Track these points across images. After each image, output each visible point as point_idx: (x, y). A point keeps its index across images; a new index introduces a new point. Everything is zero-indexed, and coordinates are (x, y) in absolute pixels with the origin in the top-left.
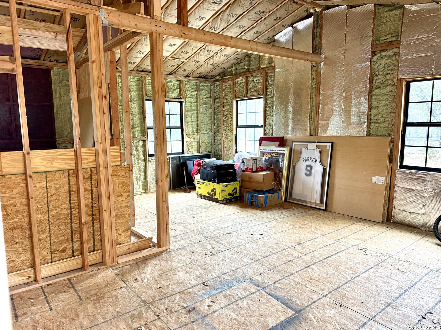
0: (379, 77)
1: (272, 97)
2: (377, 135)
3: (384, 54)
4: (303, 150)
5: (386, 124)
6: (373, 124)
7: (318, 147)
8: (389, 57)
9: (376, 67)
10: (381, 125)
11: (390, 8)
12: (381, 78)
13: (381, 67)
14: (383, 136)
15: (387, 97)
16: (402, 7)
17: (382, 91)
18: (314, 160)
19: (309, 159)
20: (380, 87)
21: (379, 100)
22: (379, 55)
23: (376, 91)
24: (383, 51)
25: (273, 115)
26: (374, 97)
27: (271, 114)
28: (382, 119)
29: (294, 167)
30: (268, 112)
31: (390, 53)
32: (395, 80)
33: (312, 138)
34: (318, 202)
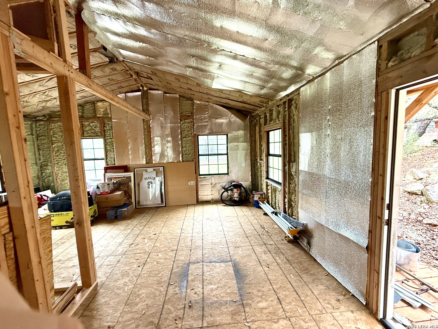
0: (185, 132)
1: (111, 138)
2: (187, 161)
3: (186, 121)
4: (144, 173)
5: (190, 155)
6: (184, 155)
7: (154, 170)
8: (189, 123)
9: (182, 126)
10: (189, 156)
11: (186, 99)
12: (186, 133)
13: (185, 127)
14: (190, 161)
15: (190, 142)
16: (192, 100)
17: (187, 139)
18: (153, 178)
19: (150, 178)
20: (186, 137)
21: (186, 143)
22: (183, 121)
23: (184, 139)
24: (185, 119)
25: (114, 151)
26: (183, 142)
27: (112, 150)
28: (189, 153)
29: (139, 185)
30: (108, 149)
31: (189, 121)
32: (193, 134)
33: (149, 165)
34: (160, 202)
